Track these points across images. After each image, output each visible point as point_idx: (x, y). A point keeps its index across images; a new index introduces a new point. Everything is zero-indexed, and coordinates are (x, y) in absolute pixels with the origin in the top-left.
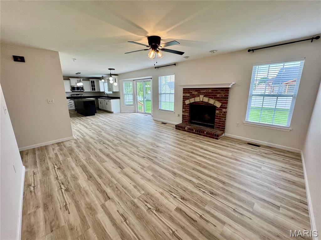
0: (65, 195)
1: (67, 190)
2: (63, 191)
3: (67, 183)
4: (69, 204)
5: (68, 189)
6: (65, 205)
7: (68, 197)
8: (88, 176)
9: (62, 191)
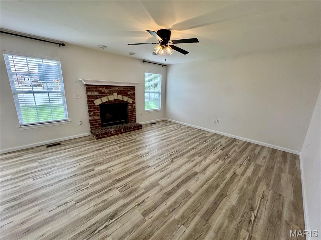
0: (257, 206)
1: (252, 209)
2: (256, 212)
3: (245, 215)
4: (259, 196)
5: (250, 208)
6: (262, 199)
7: (256, 202)
8: (221, 198)
9: (257, 214)
